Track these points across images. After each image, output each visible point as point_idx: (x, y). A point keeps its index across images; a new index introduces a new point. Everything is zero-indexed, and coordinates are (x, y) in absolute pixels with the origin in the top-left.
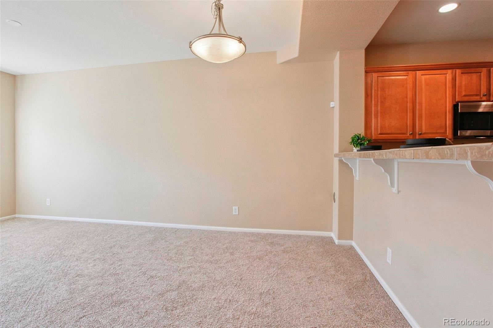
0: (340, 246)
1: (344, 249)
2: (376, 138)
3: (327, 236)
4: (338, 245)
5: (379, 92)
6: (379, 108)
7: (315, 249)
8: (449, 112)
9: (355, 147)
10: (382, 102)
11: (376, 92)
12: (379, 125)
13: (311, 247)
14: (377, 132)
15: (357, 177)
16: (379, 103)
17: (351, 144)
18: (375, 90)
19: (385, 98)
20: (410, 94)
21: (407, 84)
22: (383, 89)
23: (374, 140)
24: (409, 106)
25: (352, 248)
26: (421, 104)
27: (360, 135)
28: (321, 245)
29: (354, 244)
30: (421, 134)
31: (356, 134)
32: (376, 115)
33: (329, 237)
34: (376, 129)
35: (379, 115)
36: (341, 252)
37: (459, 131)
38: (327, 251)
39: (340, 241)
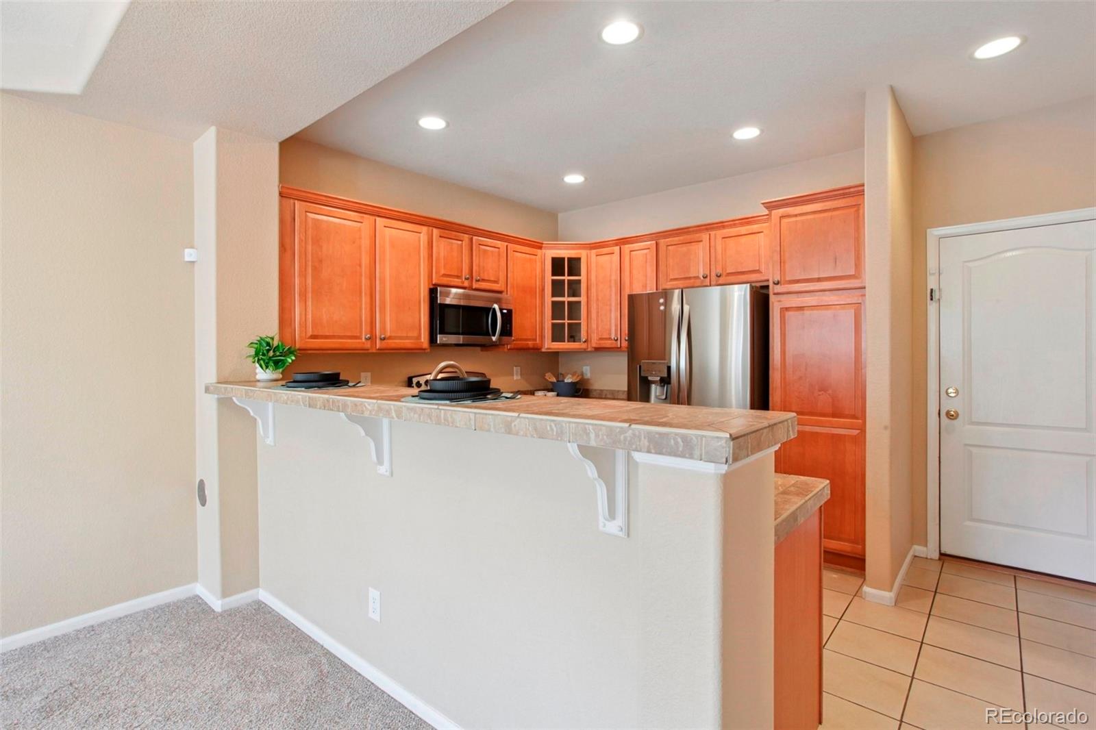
0: (229, 614)
1: (244, 618)
2: (304, 346)
3: (183, 597)
4: (225, 611)
5: (310, 247)
6: (309, 281)
7: (160, 650)
8: (424, 301)
9: (261, 366)
10: (315, 269)
11: (303, 244)
12: (310, 316)
13: (145, 651)
14: (306, 332)
15: (268, 437)
16: (310, 270)
17: (254, 362)
18: (301, 240)
19: (321, 261)
20: (365, 260)
21: (360, 238)
22: (317, 241)
23: (299, 350)
24: (365, 282)
25: (260, 608)
26: (383, 281)
27: (272, 339)
28: (178, 632)
29: (263, 595)
30: (384, 339)
31: (261, 338)
32: (303, 295)
33: (189, 598)
34: (304, 325)
35: (310, 295)
36: (240, 629)
37: (438, 336)
38: (201, 640)
39: (227, 600)
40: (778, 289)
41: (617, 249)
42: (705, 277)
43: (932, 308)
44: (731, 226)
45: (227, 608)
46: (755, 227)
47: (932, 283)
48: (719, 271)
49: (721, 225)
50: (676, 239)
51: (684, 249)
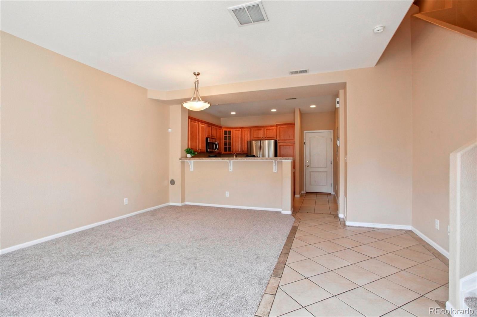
8: (205, 141)
9: (188, 154)
14: (191, 148)
15: (191, 169)
16: (191, 134)
20: (198, 132)
24: (197, 137)
26: (200, 137)
30: (200, 150)
34: (190, 146)
39: (183, 203)
40: (279, 141)
41: (240, 129)
42: (262, 138)
43: (305, 146)
44: (268, 127)
45: (183, 205)
46: (273, 128)
47: (304, 141)
48: (265, 136)
49: (266, 127)
50: (255, 129)
51: (257, 131)
